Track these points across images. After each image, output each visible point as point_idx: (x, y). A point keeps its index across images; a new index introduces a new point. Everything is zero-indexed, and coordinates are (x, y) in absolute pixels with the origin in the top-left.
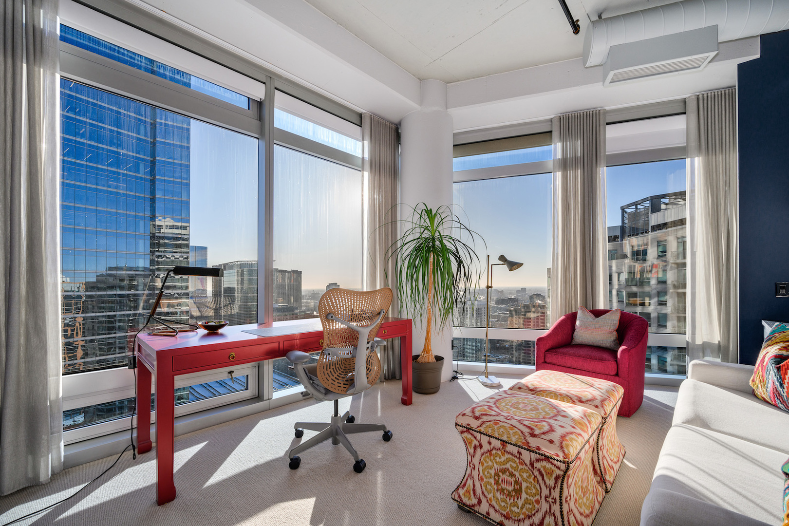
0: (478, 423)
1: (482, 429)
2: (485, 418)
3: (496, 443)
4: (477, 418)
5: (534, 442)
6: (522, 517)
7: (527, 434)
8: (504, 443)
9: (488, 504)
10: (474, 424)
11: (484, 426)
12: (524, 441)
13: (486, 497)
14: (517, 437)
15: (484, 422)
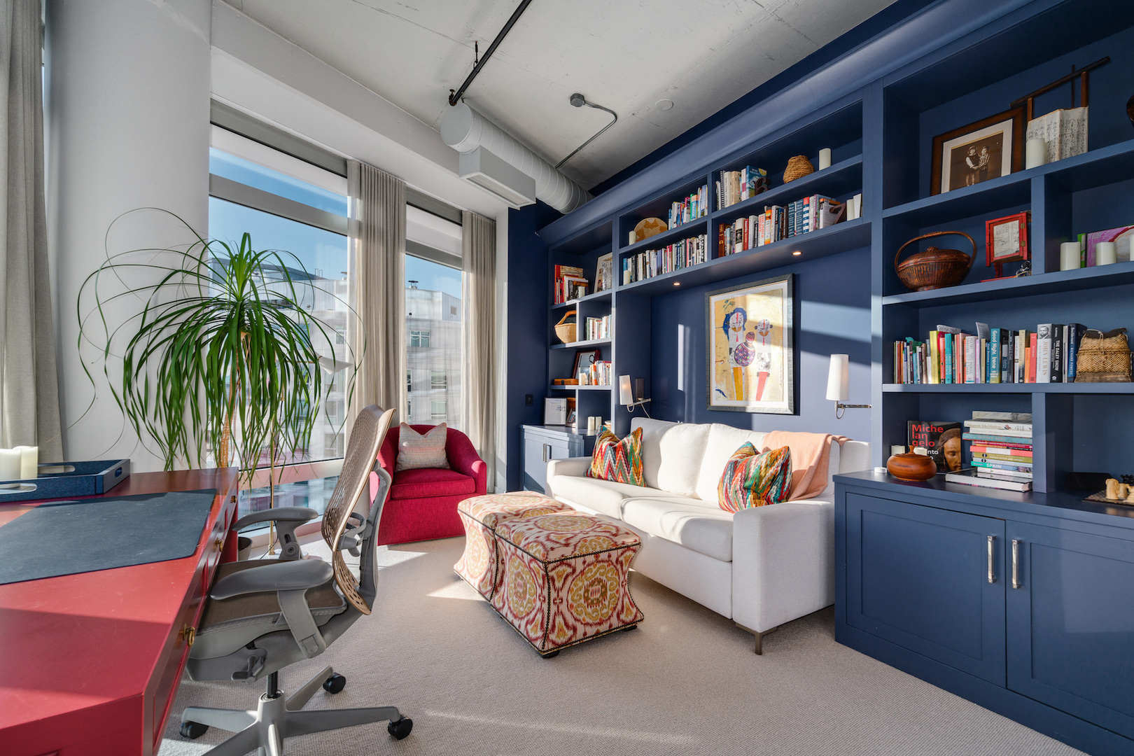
0: (571, 549)
1: (577, 553)
2: (573, 542)
3: (591, 559)
4: (567, 545)
5: (619, 540)
6: (610, 612)
7: (611, 537)
8: (596, 554)
9: (583, 625)
10: (568, 552)
11: (578, 548)
12: (612, 543)
13: (578, 620)
14: (607, 543)
15: (575, 545)
